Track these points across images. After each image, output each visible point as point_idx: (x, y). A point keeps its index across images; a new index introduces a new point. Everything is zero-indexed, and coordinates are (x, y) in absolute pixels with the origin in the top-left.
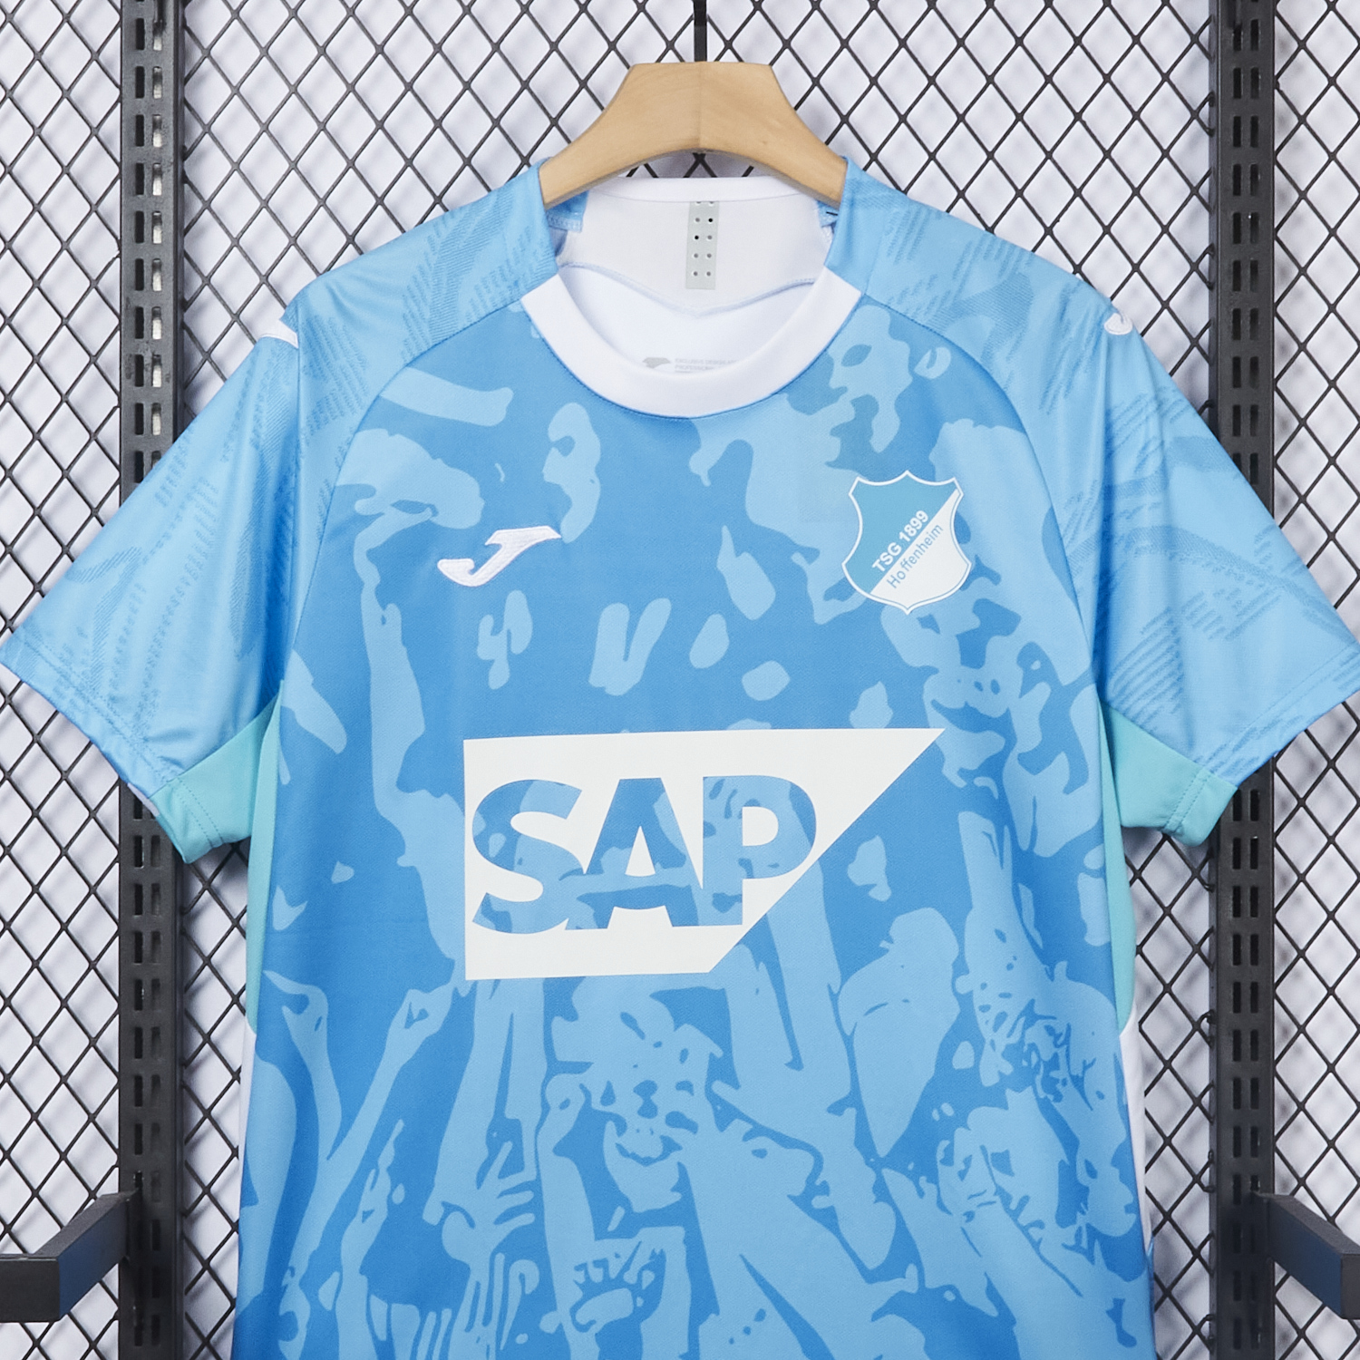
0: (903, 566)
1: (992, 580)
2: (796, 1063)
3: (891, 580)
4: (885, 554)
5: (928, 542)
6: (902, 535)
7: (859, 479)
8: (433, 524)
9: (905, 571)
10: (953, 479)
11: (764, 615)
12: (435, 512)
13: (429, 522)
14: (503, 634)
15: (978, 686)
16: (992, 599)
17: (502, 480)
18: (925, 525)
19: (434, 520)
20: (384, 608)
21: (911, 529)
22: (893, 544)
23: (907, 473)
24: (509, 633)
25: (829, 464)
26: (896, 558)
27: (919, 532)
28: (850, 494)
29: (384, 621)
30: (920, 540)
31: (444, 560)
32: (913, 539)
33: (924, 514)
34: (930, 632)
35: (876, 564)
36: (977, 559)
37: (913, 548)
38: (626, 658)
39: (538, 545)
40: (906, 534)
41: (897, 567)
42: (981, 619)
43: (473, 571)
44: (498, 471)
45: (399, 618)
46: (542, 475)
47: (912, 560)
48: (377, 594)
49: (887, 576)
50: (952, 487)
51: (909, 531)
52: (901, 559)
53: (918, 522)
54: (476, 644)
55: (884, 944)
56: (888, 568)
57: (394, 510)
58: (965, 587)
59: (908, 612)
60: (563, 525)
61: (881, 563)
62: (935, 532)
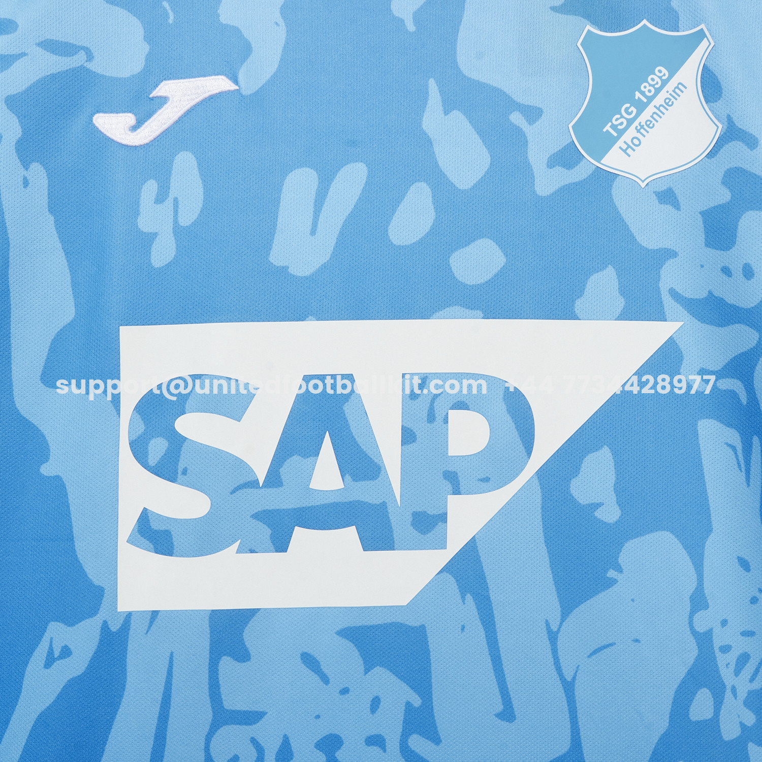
0: (638, 131)
1: (747, 144)
2: (507, 714)
3: (624, 147)
4: (618, 116)
5: (668, 103)
6: (638, 95)
7: (589, 27)
8: (88, 71)
9: (639, 135)
10: (703, 26)
11: (475, 185)
12: (90, 57)
13: (82, 67)
14: (169, 202)
15: (726, 271)
16: (747, 167)
17: (171, 21)
18: (665, 83)
19: (89, 65)
20: (26, 167)
21: (648, 88)
22: (628, 105)
23: (645, 22)
24: (176, 200)
25: (554, 9)
26: (630, 122)
27: (658, 91)
28: (579, 44)
29: (26, 183)
30: (659, 100)
31: (101, 115)
32: (650, 99)
33: (664, 71)
34: (669, 208)
35: (608, 128)
36: (729, 118)
37: (650, 109)
38: (313, 232)
39: (211, 98)
40: (643, 93)
41: (631, 132)
42: (731, 191)
43: (134, 128)
44: (165, 9)
45: (45, 182)
46: (218, 16)
47: (649, 125)
48: (17, 150)
49: (620, 143)
50: (701, 35)
51: (646, 90)
52: (636, 123)
53: (657, 79)
54: (137, 213)
55: (611, 574)
56: (621, 133)
57: (40, 50)
58: (712, 154)
59: (643, 185)
60: (241, 77)
61: (614, 127)
62: (677, 90)
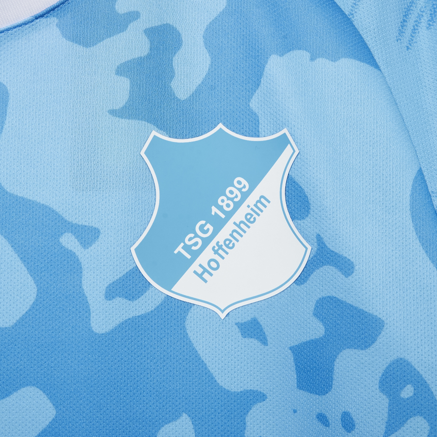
0: (216, 252)
1: (341, 270)
3: (200, 271)
4: (192, 235)
5: (250, 220)
6: (214, 210)
7: (154, 133)
9: (217, 257)
10: (285, 131)
11: (19, 322)
15: (322, 419)
16: (341, 296)
18: (245, 196)
21: (226, 202)
22: (203, 222)
23: (221, 126)
25: (113, 112)
26: (206, 242)
27: (237, 206)
28: (143, 153)
30: (239, 216)
32: (229, 215)
33: (244, 182)
34: (254, 343)
35: (180, 249)
36: (319, 239)
37: (229, 227)
40: (220, 208)
41: (208, 254)
42: (324, 324)
47: (229, 244)
49: (195, 266)
50: (283, 142)
51: (224, 205)
52: (213, 243)
53: (236, 192)
56: (195, 255)
58: (301, 280)
59: (223, 316)
61: (187, 248)
62: (259, 205)
